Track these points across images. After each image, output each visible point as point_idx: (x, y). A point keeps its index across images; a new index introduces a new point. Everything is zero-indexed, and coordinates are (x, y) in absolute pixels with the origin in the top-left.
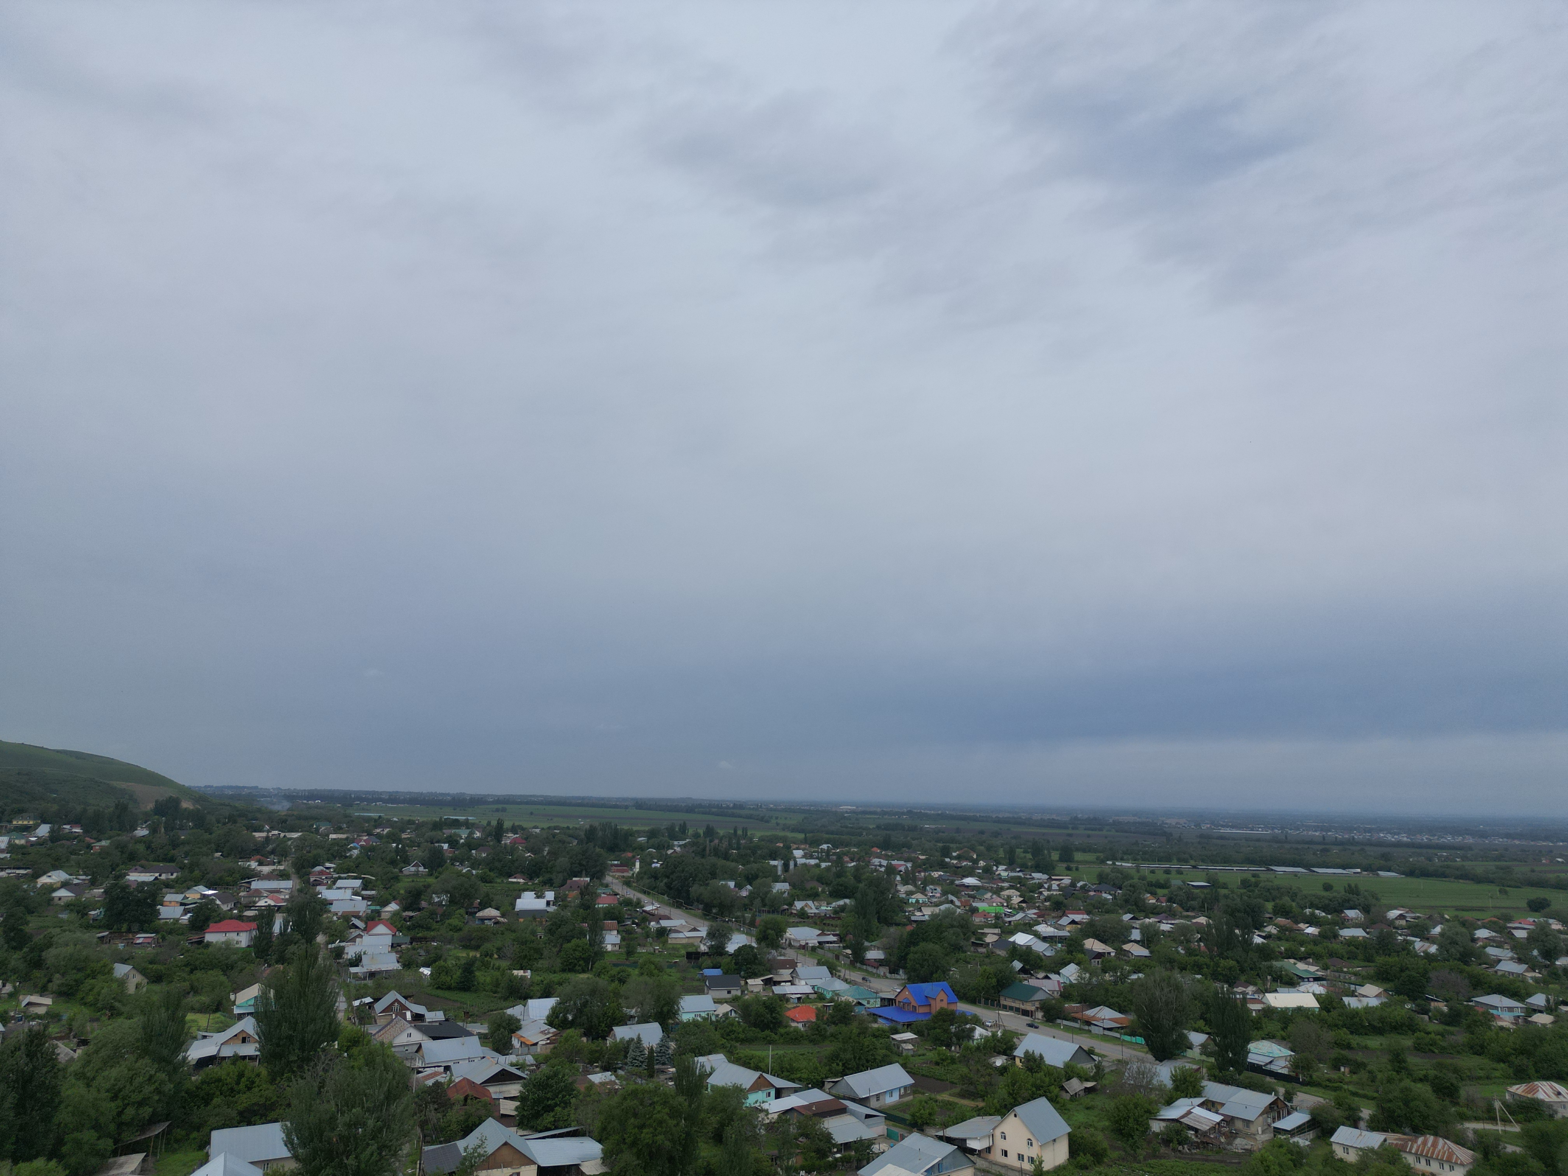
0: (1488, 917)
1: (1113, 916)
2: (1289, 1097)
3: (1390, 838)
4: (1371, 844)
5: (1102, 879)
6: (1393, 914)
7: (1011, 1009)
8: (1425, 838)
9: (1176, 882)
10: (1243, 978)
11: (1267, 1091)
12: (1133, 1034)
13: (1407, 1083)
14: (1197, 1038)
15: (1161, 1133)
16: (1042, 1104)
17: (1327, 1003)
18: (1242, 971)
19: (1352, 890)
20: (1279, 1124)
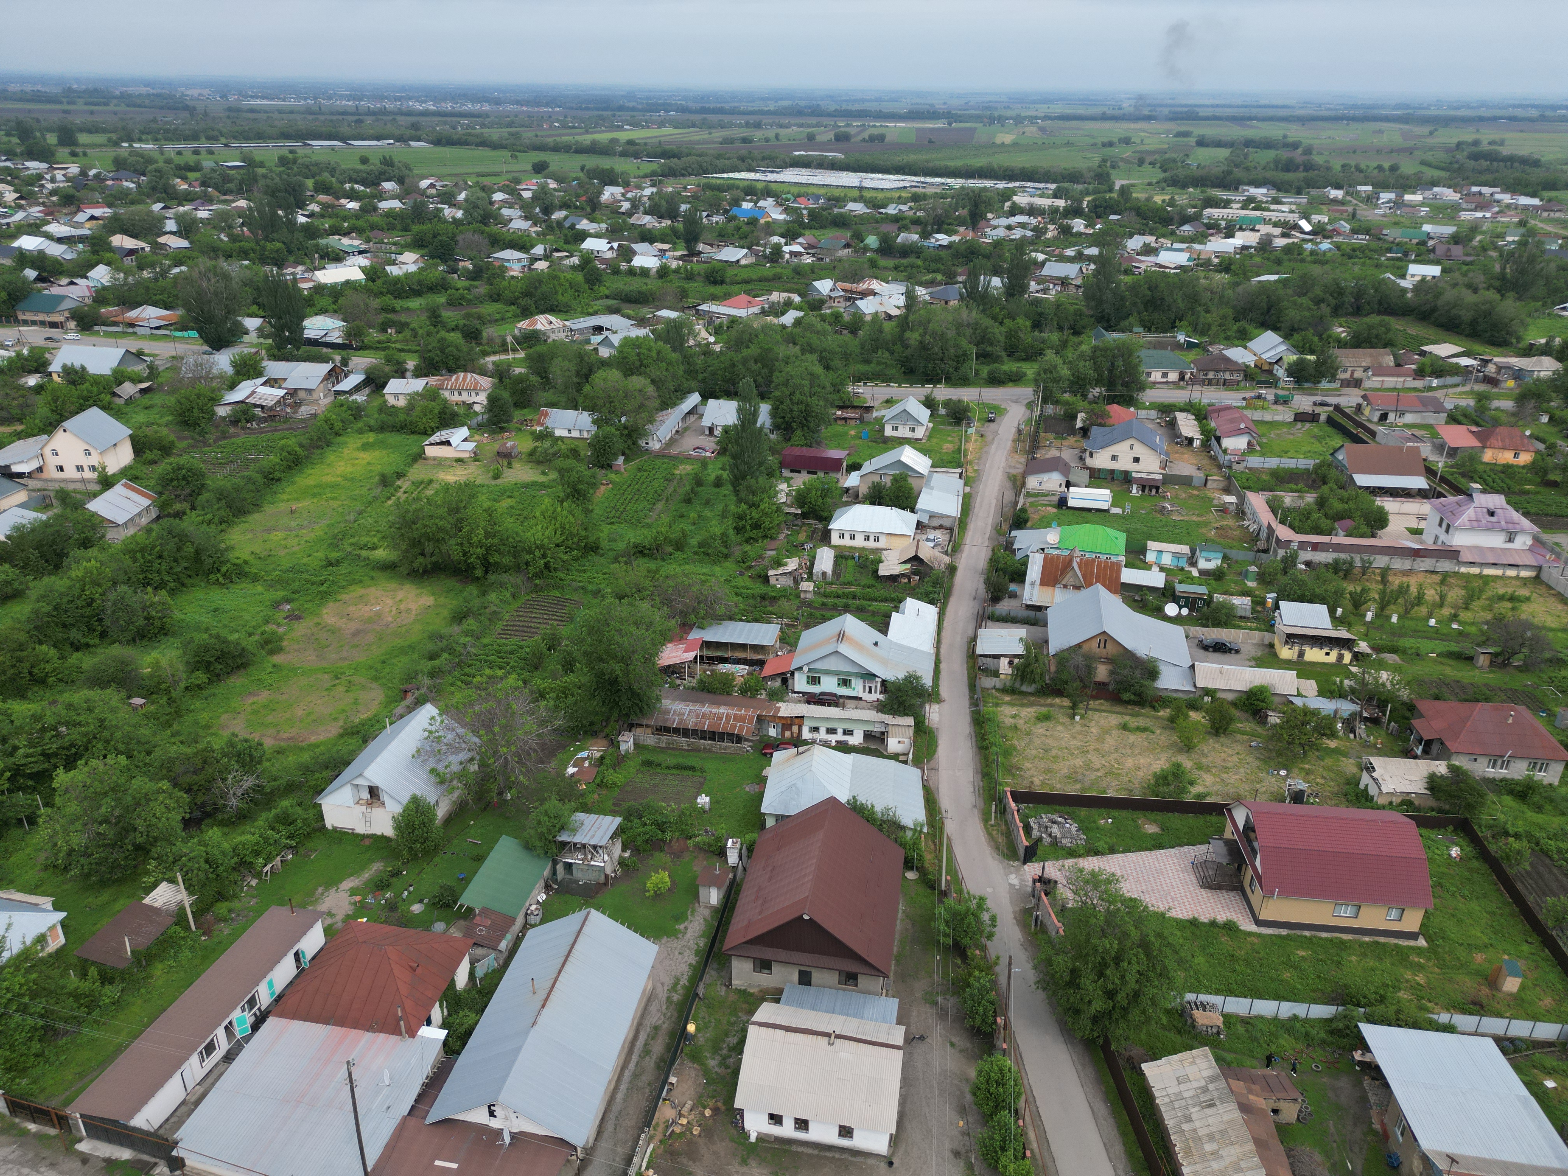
0: (502, 181)
1: (139, 207)
2: (345, 362)
3: (419, 107)
4: (401, 113)
5: (120, 165)
6: (424, 183)
7: (34, 323)
8: (448, 106)
9: (208, 163)
10: (291, 259)
11: (324, 360)
12: (184, 328)
13: (443, 334)
14: (252, 323)
15: (228, 416)
16: (94, 414)
17: (372, 274)
18: (290, 252)
19: (387, 162)
20: (339, 387)
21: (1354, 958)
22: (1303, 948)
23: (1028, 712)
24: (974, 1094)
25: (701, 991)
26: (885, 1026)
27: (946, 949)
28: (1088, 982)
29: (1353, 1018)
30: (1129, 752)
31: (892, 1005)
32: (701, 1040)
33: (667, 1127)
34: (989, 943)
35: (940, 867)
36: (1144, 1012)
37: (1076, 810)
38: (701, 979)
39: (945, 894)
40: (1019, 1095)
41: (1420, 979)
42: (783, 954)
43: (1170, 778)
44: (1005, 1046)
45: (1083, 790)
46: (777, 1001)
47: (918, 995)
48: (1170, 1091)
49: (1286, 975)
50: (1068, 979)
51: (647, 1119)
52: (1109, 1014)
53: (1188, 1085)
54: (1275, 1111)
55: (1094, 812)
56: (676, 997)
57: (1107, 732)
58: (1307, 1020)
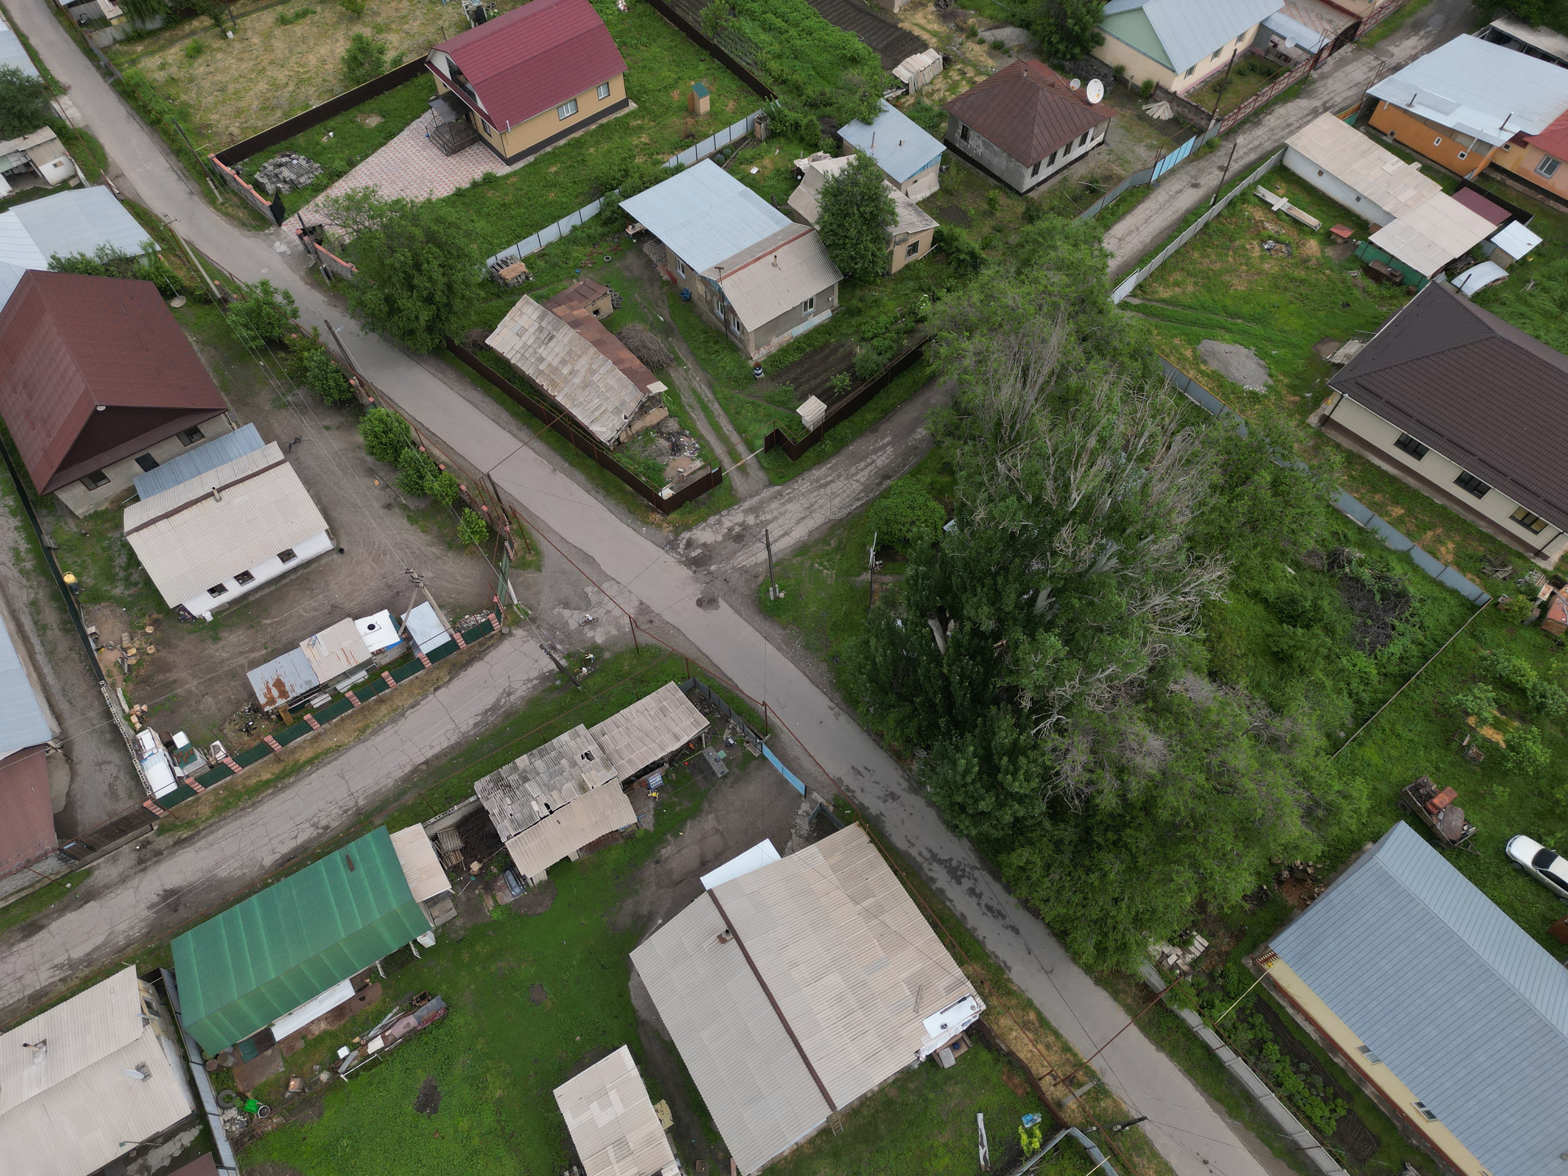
21: (592, 150)
22: (551, 164)
23: (174, 54)
24: (372, 454)
25: (49, 542)
26: (257, 454)
27: (262, 351)
28: (405, 302)
29: (613, 202)
30: (304, 47)
31: (250, 430)
32: (89, 581)
33: (121, 667)
34: (298, 321)
35: (202, 277)
36: (463, 297)
37: (291, 140)
38: (40, 532)
39: (225, 300)
40: (407, 429)
41: (645, 139)
42: (106, 457)
43: (360, 56)
44: (371, 400)
45: (286, 115)
46: (137, 499)
47: (268, 407)
48: (517, 347)
49: (551, 196)
50: (386, 309)
51: (96, 674)
52: (437, 317)
53: (527, 334)
54: (596, 312)
55: (311, 133)
56: (28, 565)
57: (268, 36)
58: (583, 225)
